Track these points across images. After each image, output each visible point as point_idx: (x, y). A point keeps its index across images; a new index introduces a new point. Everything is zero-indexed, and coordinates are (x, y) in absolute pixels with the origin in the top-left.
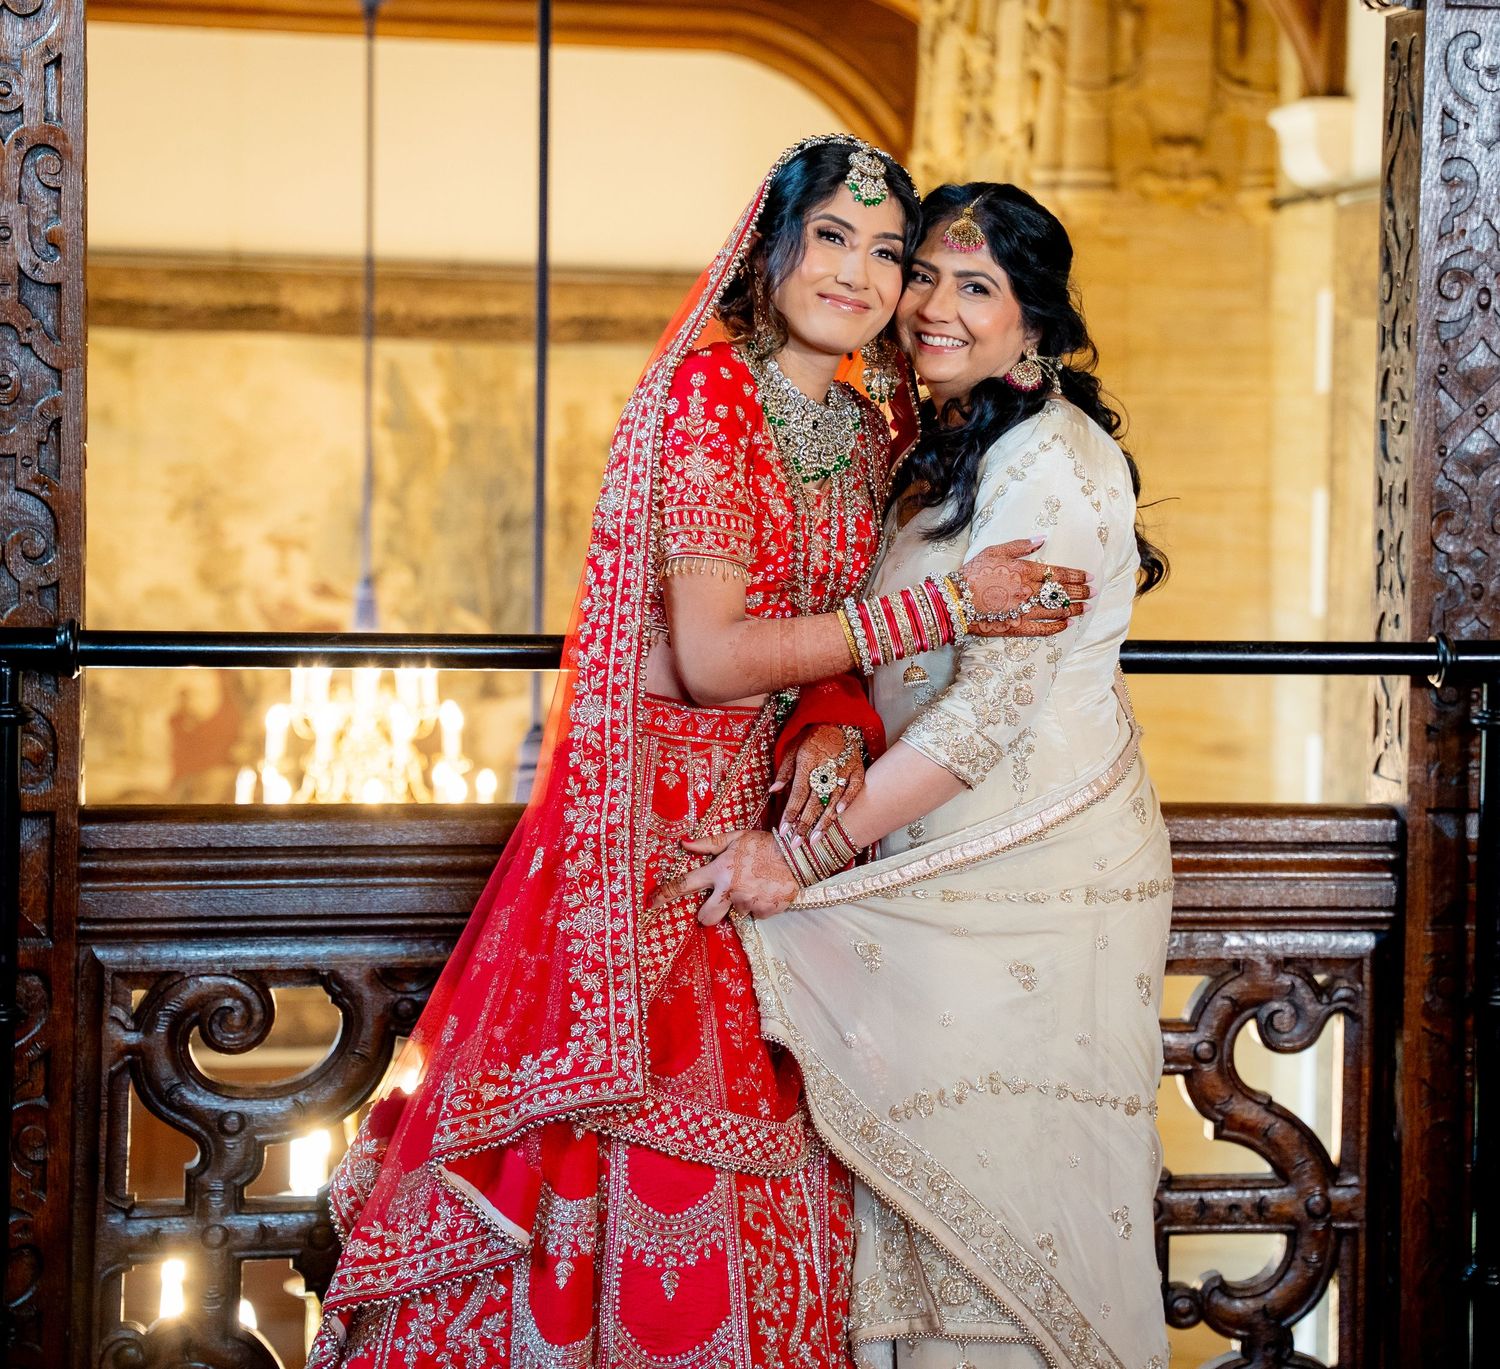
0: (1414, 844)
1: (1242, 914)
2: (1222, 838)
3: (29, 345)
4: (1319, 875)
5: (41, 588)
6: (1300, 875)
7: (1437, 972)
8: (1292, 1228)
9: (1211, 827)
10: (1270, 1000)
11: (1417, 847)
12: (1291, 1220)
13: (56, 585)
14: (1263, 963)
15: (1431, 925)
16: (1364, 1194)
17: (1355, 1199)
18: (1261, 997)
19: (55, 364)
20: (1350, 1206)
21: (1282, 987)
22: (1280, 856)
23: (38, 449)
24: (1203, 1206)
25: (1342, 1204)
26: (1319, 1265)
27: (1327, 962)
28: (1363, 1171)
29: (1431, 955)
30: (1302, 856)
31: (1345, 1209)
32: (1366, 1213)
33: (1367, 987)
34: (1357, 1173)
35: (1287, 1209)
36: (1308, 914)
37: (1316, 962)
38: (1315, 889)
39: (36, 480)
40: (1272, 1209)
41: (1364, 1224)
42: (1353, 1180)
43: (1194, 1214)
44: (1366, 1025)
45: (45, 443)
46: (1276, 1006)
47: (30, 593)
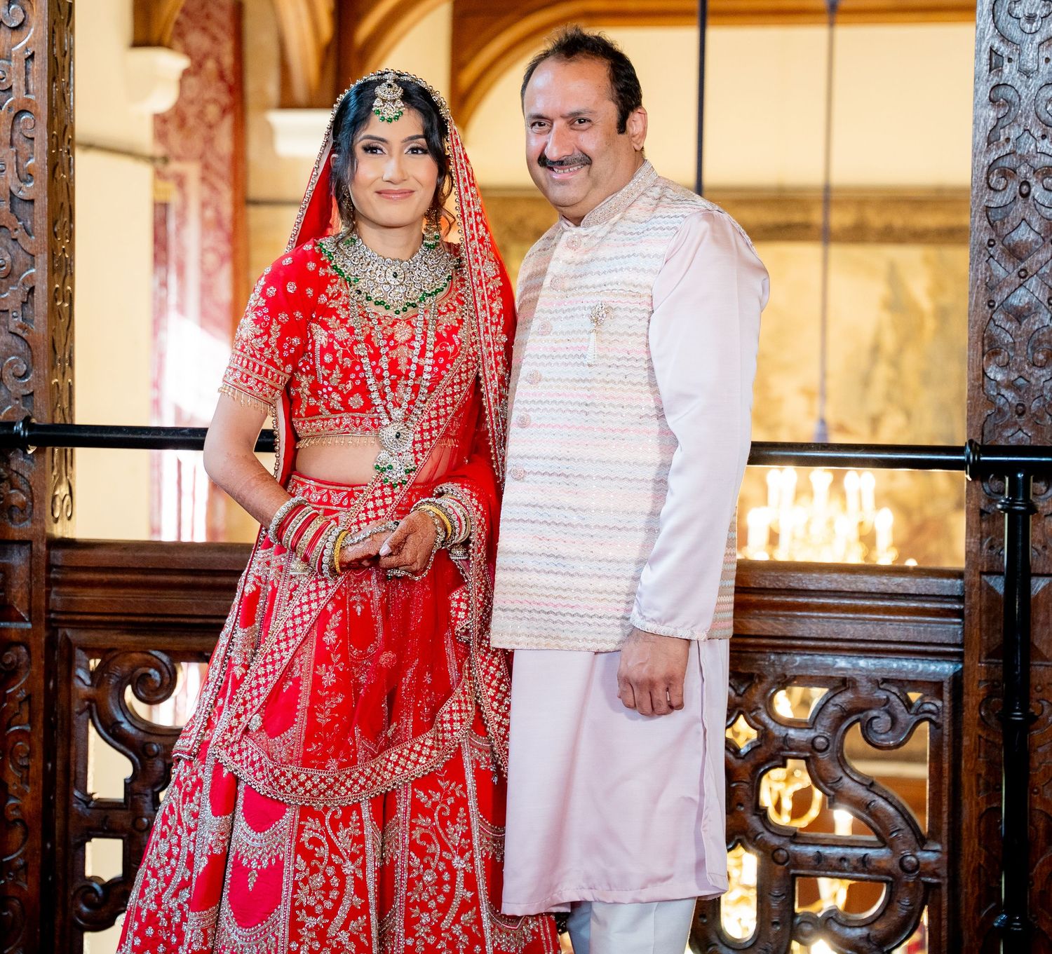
0: (970, 598)
1: (840, 644)
2: (824, 588)
3: (15, 240)
4: (901, 618)
5: (23, 396)
6: (887, 617)
7: (991, 693)
8: (890, 879)
9: (817, 580)
10: (870, 709)
11: (973, 600)
12: (889, 873)
13: (32, 394)
14: (864, 682)
15: (986, 658)
16: (946, 858)
17: (938, 861)
18: (864, 706)
19: (31, 252)
20: (935, 866)
21: (880, 700)
22: (868, 603)
23: (22, 306)
24: (819, 857)
25: (928, 864)
26: (911, 908)
27: (915, 684)
28: (945, 840)
29: (986, 681)
30: (887, 603)
31: (930, 868)
32: (948, 872)
33: (946, 703)
34: (941, 843)
35: (883, 864)
36: (892, 647)
37: (906, 683)
38: (896, 629)
39: (21, 327)
40: (873, 863)
41: (946, 880)
42: (938, 847)
43: (813, 863)
44: (946, 732)
45: (27, 303)
46: (874, 713)
47: (17, 399)
